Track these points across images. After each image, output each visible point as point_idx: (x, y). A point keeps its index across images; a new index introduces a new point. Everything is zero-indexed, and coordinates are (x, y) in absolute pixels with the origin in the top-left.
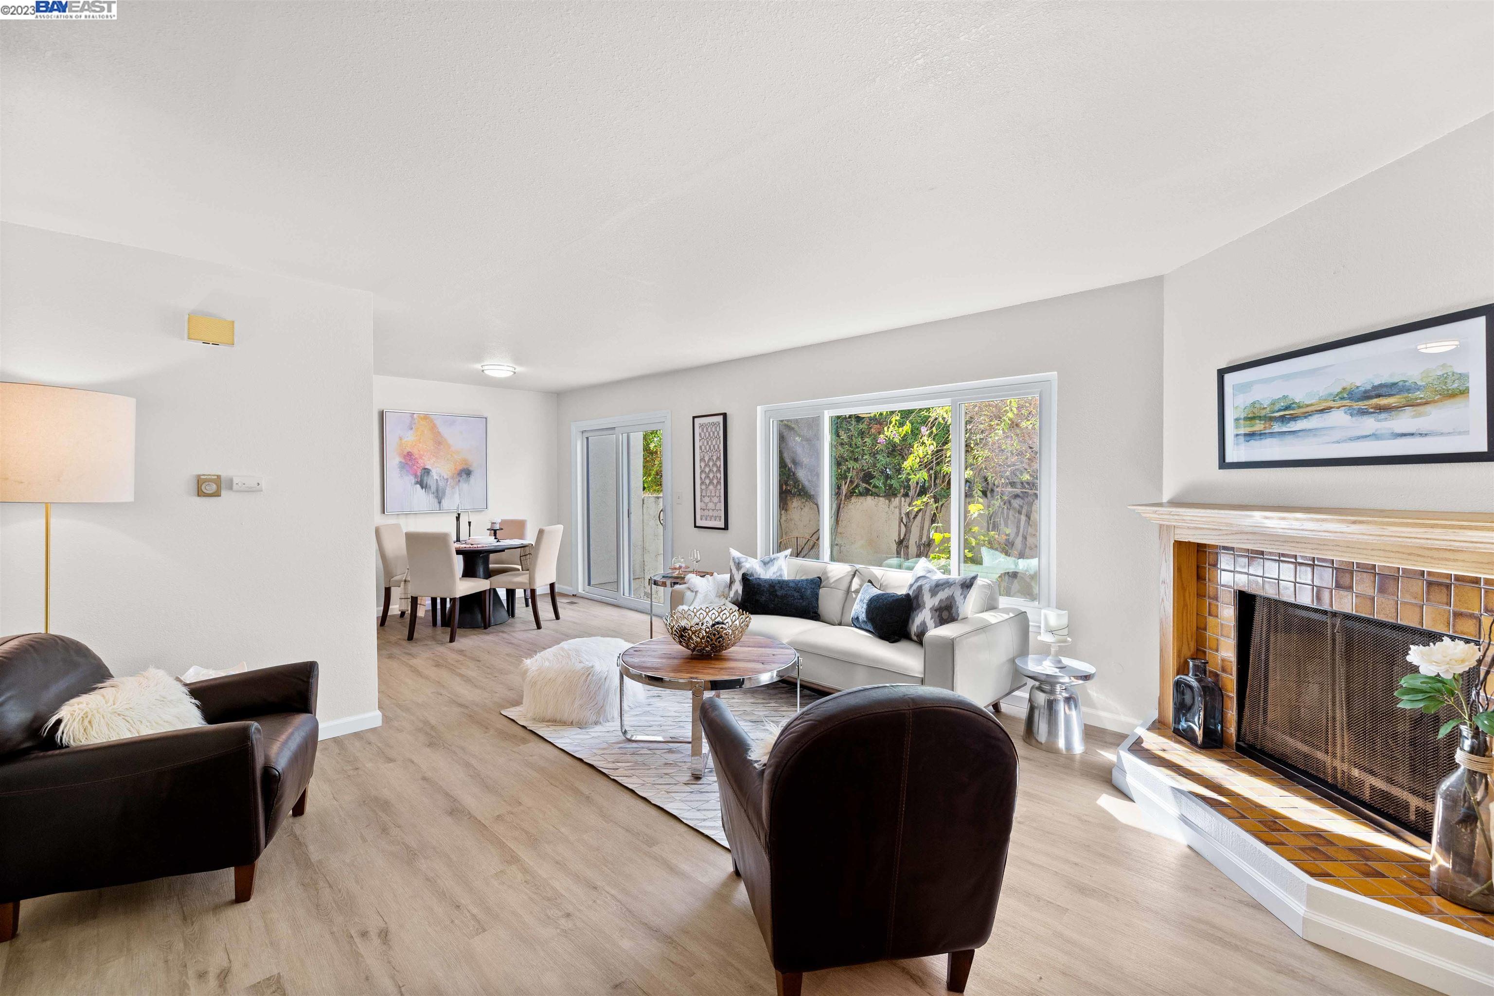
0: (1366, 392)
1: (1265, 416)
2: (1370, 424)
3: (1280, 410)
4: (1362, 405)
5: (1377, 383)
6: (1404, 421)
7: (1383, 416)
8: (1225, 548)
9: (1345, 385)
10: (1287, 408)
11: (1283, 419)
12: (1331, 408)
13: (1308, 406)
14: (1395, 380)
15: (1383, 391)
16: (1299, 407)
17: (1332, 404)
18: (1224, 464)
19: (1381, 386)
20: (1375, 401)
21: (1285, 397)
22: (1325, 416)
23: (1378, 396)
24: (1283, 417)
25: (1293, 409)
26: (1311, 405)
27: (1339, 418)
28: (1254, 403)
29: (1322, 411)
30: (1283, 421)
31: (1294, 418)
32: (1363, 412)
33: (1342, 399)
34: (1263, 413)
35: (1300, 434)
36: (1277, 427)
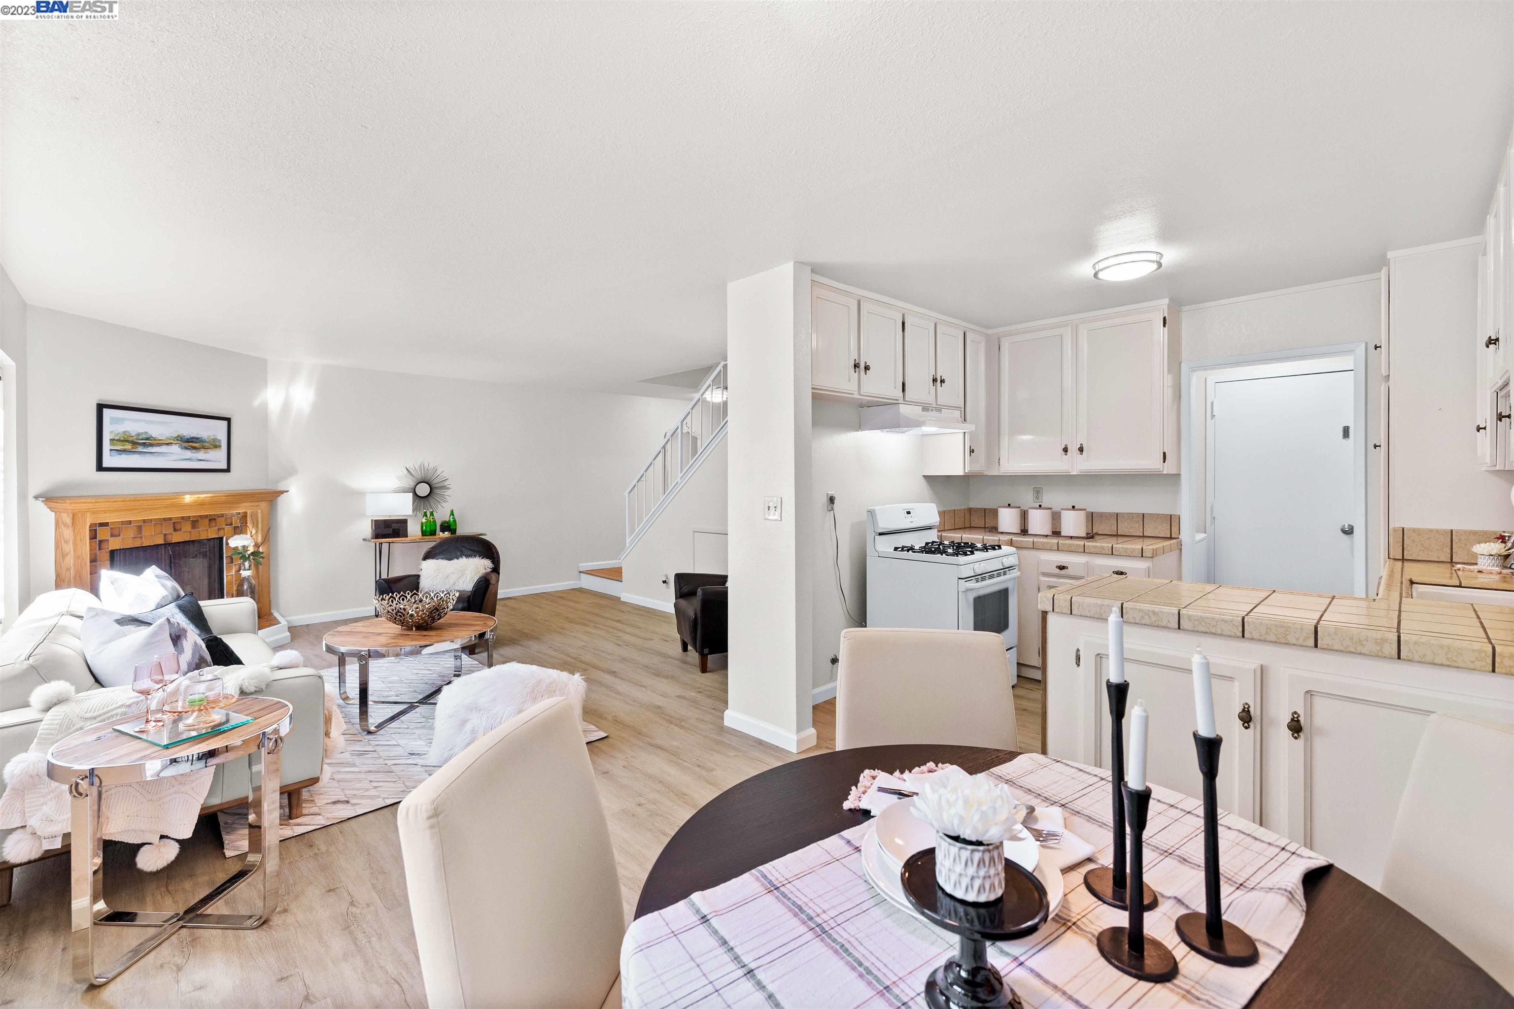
0: (188, 439)
1: (133, 441)
2: (188, 454)
3: (142, 439)
4: (186, 445)
5: (192, 436)
6: (201, 455)
7: (194, 451)
8: (102, 525)
9: (179, 434)
10: (147, 439)
11: (144, 445)
12: (172, 443)
13: (160, 440)
14: (199, 436)
15: (194, 440)
16: (155, 440)
17: (172, 441)
18: (100, 468)
19: (193, 438)
20: (191, 444)
21: (146, 433)
22: (170, 447)
23: (192, 442)
24: (145, 443)
25: (151, 440)
26: (162, 440)
27: (175, 449)
28: (125, 432)
29: (167, 444)
30: (144, 446)
31: (151, 445)
32: (186, 448)
33: (178, 440)
34: (131, 439)
35: (155, 454)
36: (140, 449)
